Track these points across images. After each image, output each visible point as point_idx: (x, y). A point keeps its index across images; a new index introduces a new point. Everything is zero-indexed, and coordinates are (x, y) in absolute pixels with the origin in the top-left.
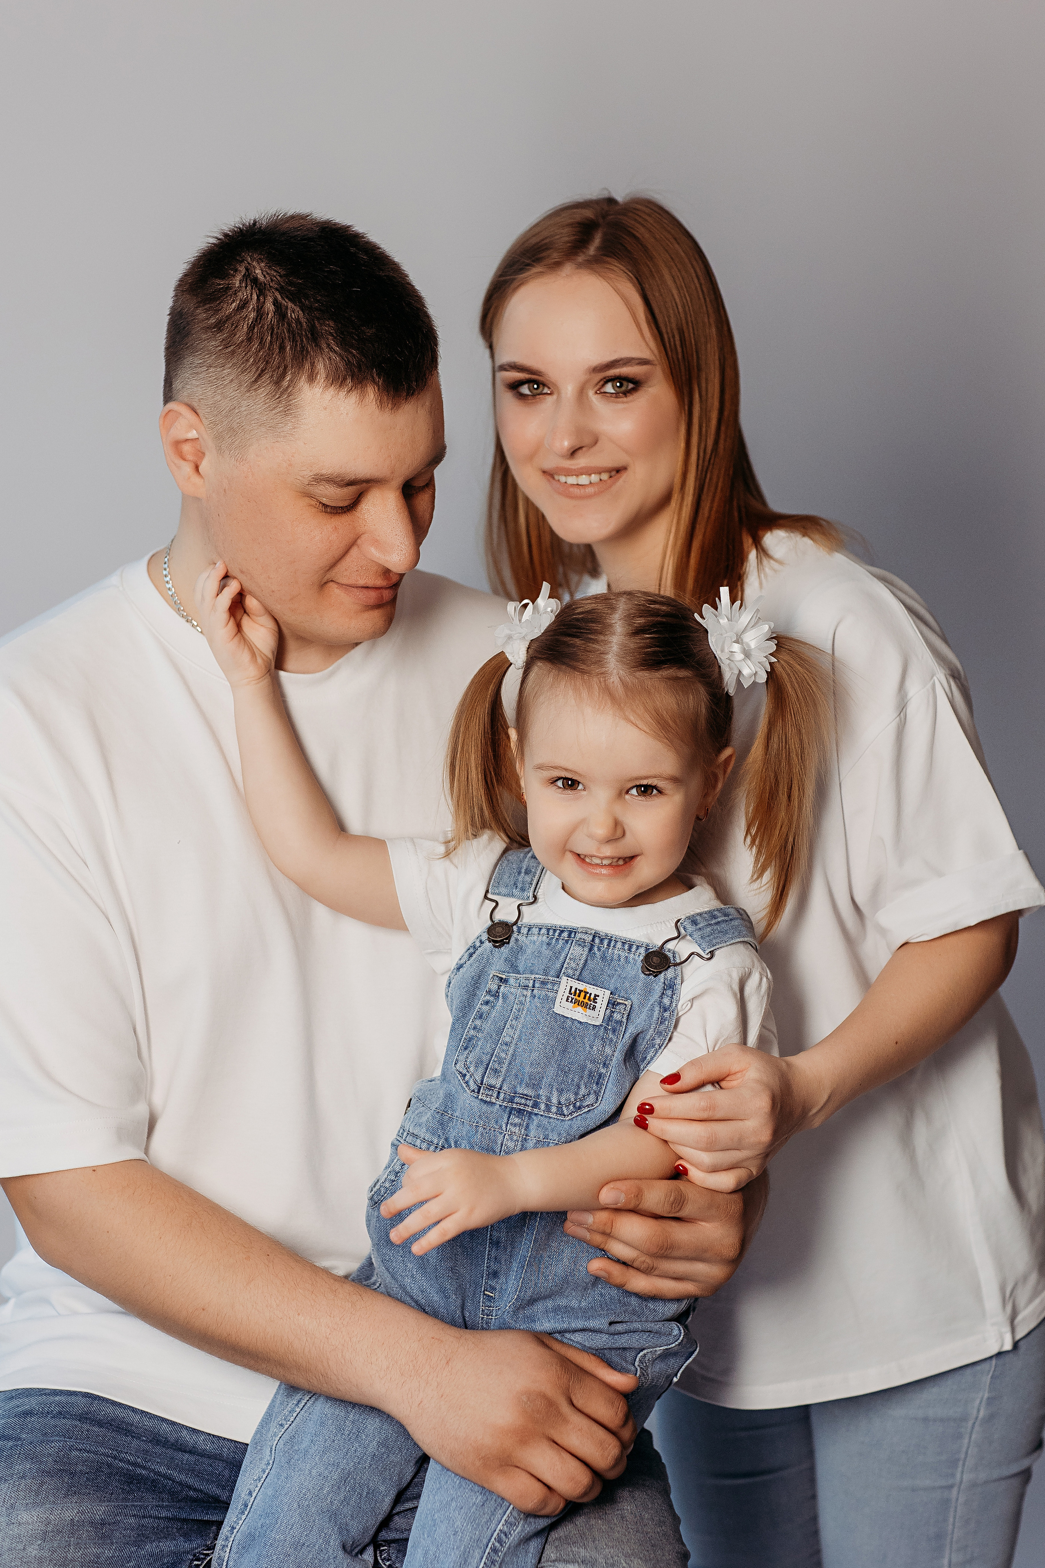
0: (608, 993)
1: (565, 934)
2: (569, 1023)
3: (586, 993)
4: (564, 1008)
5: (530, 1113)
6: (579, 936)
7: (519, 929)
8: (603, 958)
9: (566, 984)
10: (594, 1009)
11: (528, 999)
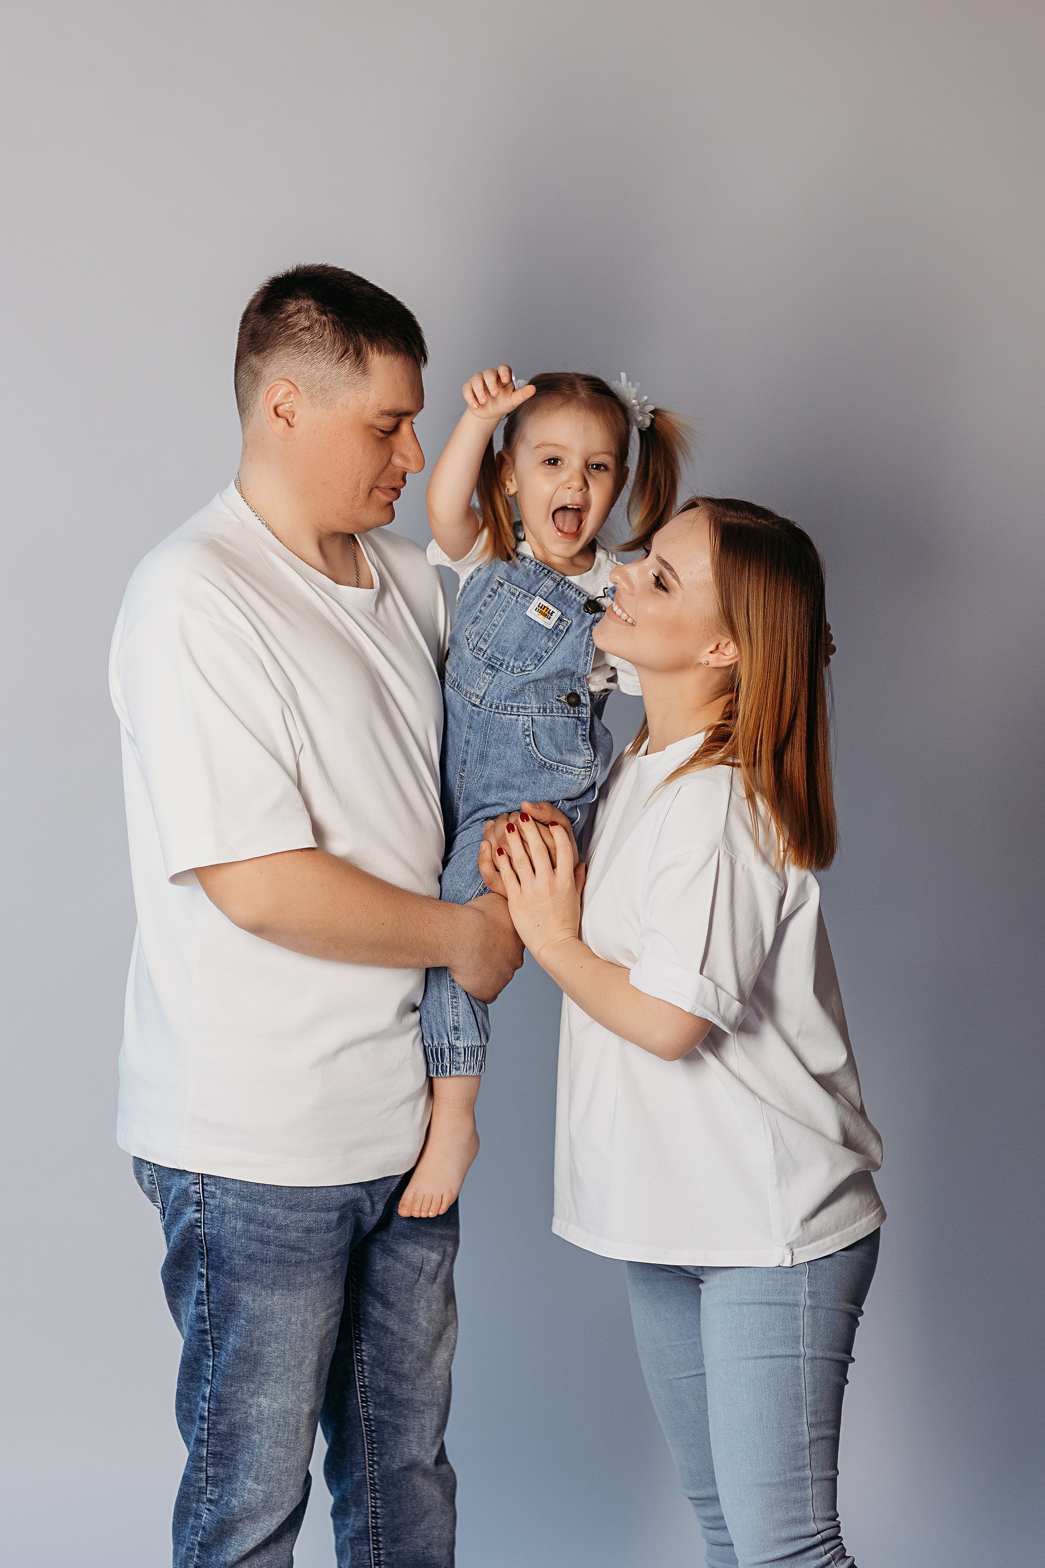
0: (560, 612)
1: (545, 573)
2: (533, 623)
3: (548, 609)
4: (532, 613)
6: (552, 576)
8: (563, 592)
9: (538, 600)
10: (549, 619)
11: (513, 602)
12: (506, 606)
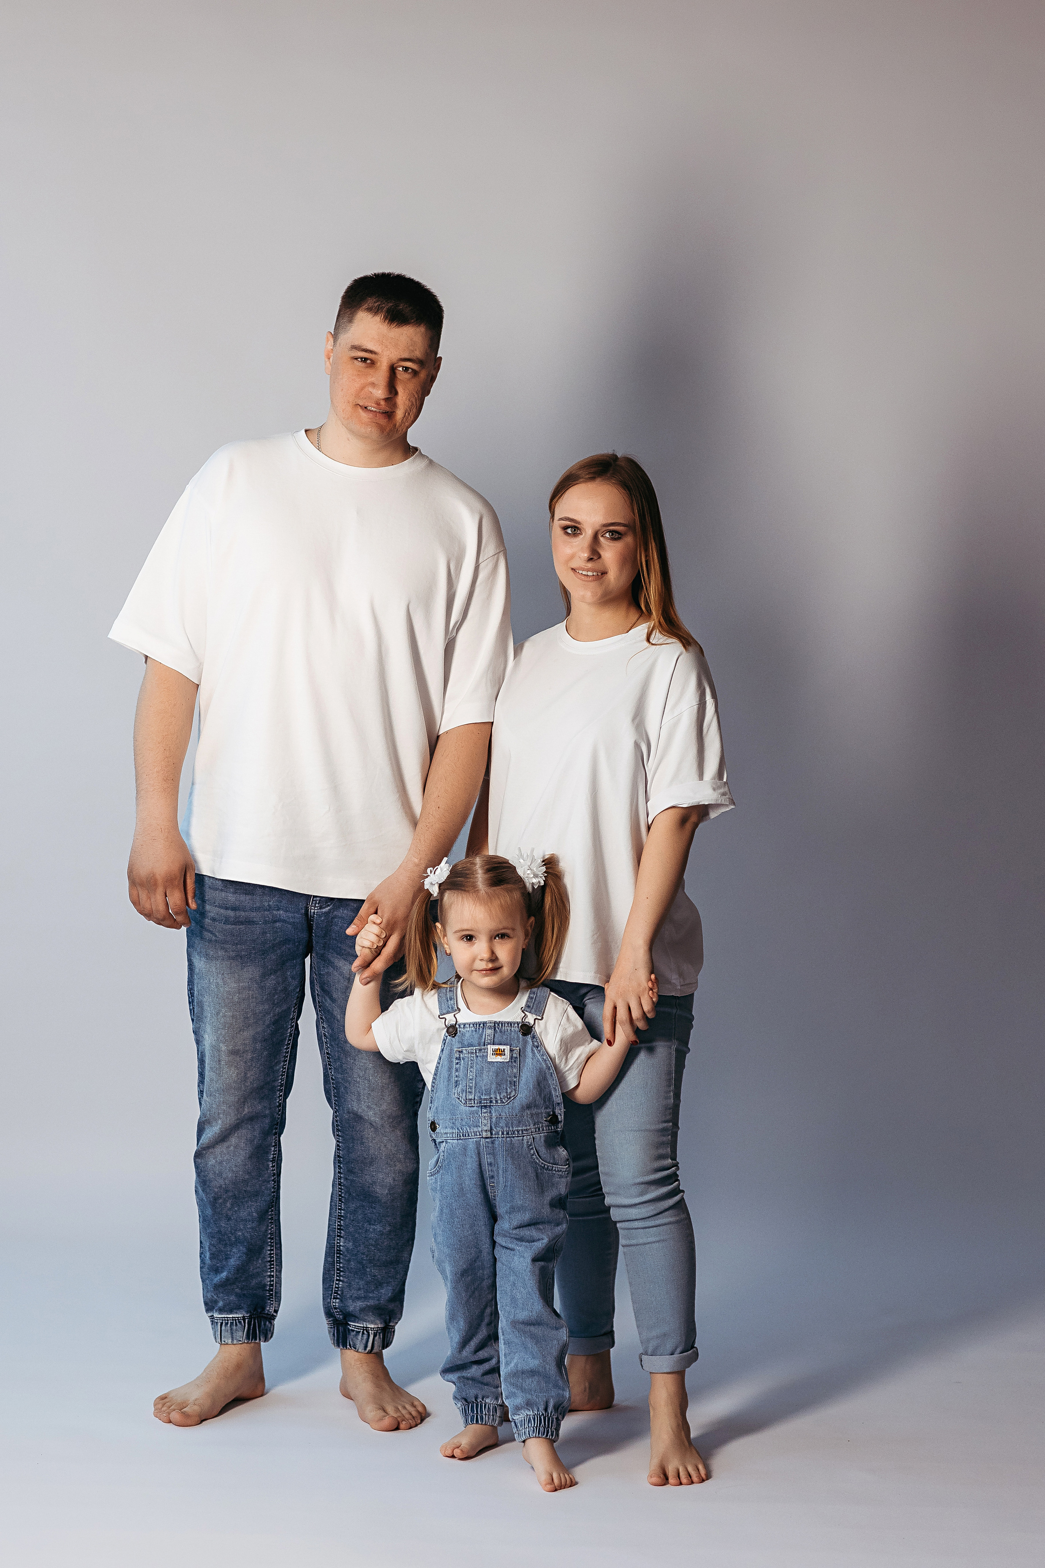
0: (508, 1047)
1: (482, 1025)
2: (496, 1064)
3: (499, 1049)
4: (492, 1058)
5: (490, 1106)
6: (488, 1025)
7: (459, 1025)
8: (501, 1032)
9: (490, 1047)
10: (505, 1054)
11: (475, 1058)
12: (472, 1064)
